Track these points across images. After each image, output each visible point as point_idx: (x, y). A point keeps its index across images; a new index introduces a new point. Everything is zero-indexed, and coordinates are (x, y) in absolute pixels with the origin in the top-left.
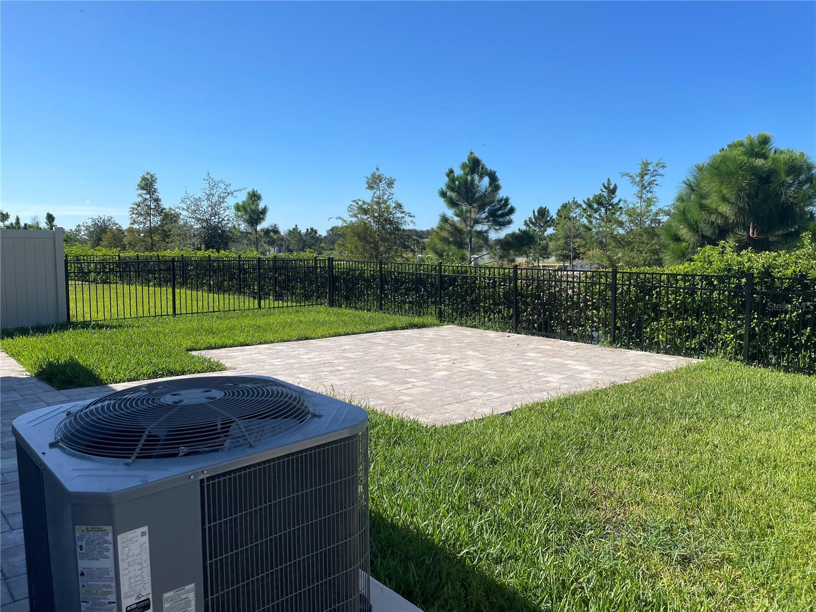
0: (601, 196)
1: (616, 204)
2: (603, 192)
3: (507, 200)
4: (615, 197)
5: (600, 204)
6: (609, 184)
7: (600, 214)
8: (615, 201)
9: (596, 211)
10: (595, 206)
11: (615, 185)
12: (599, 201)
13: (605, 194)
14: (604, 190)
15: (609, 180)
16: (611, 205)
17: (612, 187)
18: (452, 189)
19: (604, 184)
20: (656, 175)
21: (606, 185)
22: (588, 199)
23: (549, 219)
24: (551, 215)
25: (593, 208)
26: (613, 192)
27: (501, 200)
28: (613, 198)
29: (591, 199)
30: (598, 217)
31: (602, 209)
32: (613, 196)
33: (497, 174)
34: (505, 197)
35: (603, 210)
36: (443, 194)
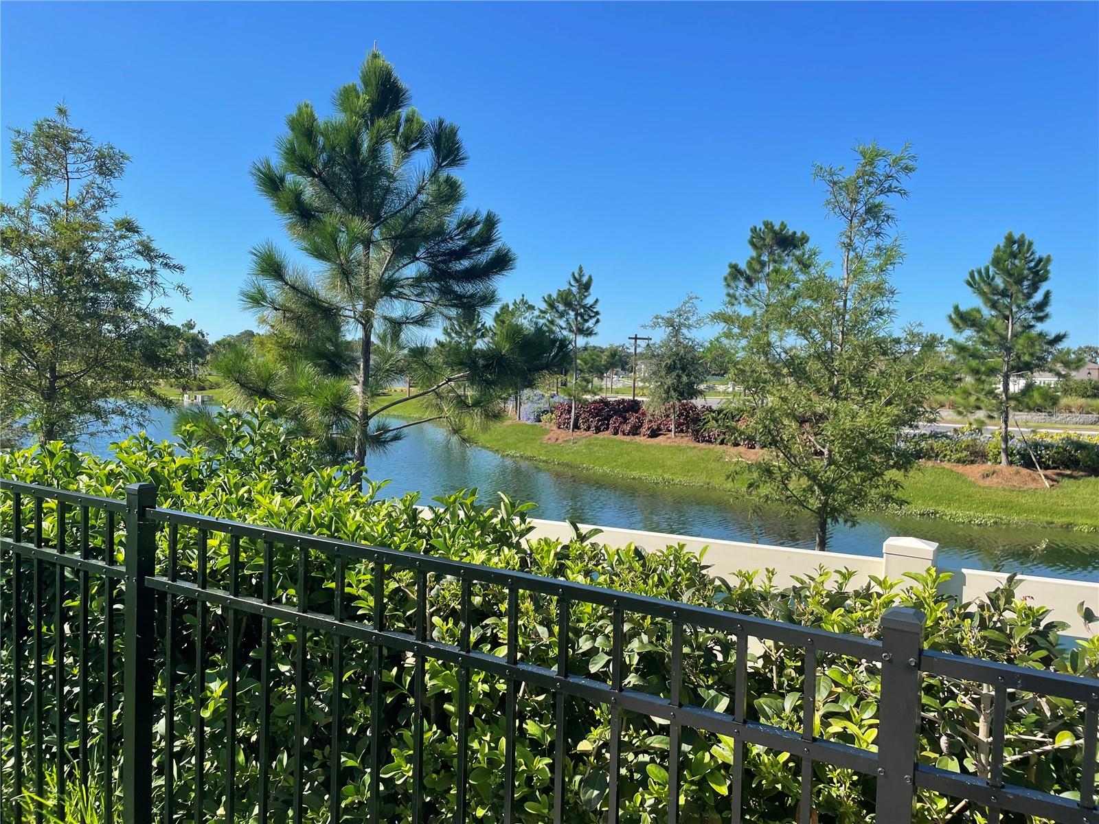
0: (569, 292)
1: (591, 306)
2: (573, 286)
3: (491, 223)
4: (589, 295)
5: (568, 304)
6: (581, 275)
7: (567, 320)
8: (589, 301)
9: (562, 315)
10: (561, 307)
11: (590, 277)
12: (566, 299)
13: (574, 290)
14: (573, 283)
15: (581, 268)
16: (584, 307)
17: (585, 279)
18: (305, 166)
19: (573, 274)
20: (890, 190)
21: (577, 275)
22: (550, 296)
23: (479, 326)
24: (484, 321)
25: (557, 311)
26: (586, 287)
27: (470, 224)
28: (586, 297)
29: (554, 296)
30: (564, 325)
31: (570, 312)
32: (586, 294)
33: (460, 135)
34: (484, 214)
35: (572, 314)
36: (272, 183)
